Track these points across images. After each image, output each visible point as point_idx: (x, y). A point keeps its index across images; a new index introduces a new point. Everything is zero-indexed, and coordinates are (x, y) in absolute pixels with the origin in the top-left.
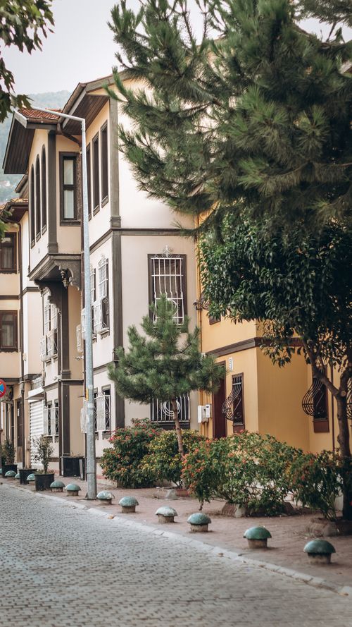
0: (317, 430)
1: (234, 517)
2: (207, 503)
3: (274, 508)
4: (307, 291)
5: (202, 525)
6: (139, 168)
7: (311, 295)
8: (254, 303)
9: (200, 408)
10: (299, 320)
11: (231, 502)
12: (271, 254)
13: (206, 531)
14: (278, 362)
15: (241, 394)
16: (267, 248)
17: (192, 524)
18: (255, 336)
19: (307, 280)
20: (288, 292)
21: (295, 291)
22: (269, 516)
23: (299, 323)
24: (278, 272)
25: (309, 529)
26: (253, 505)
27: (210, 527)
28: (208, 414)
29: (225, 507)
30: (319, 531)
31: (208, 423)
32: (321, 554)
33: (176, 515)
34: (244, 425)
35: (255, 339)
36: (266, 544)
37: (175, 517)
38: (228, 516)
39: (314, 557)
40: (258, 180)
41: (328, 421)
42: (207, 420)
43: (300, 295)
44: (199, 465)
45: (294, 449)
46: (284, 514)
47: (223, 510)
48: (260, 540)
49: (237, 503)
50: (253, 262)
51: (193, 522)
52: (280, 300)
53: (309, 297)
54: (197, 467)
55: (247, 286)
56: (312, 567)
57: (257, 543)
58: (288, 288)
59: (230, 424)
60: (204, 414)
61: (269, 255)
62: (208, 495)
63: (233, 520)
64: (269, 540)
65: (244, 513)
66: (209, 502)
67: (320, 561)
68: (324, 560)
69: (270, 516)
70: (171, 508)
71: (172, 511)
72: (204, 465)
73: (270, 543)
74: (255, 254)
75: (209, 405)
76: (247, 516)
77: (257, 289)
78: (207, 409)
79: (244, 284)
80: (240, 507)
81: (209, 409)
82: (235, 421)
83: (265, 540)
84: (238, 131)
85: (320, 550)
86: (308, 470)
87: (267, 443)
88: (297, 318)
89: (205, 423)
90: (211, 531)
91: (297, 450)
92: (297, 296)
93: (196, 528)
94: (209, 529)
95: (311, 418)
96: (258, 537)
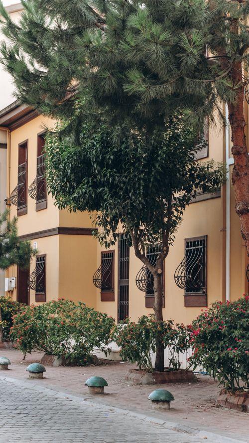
0: (103, 299)
1: (53, 366)
2: (29, 354)
3: (85, 359)
4: (139, 188)
5: (39, 373)
6: (23, 77)
7: (142, 191)
8: (93, 196)
9: (7, 280)
10: (130, 211)
11: (49, 354)
12: (112, 157)
13: (41, 378)
14: (105, 244)
15: (44, 271)
16: (108, 152)
17: (31, 372)
18: (58, 226)
19: (139, 179)
20: (121, 189)
21: (129, 188)
22: (80, 365)
23: (129, 214)
24: (116, 173)
25: (127, 378)
26: (69, 357)
27: (45, 375)
28: (13, 285)
29: (44, 357)
30: (137, 380)
31: (12, 292)
32: (164, 401)
33: (10, 364)
34: (46, 294)
35: (59, 228)
36: (103, 391)
37: (9, 365)
38: (48, 365)
39: (157, 403)
40: (143, 88)
41: (114, 293)
42: (12, 289)
43: (132, 191)
44: (26, 324)
45: (101, 314)
46: (92, 364)
47: (42, 360)
48: (100, 387)
49: (57, 355)
50: (94, 163)
51: (32, 370)
52: (115, 195)
53: (140, 193)
54: (24, 326)
55: (88, 182)
56: (157, 411)
57: (97, 390)
58: (122, 185)
59: (32, 293)
60: (10, 285)
61: (109, 158)
62: (31, 348)
63: (53, 368)
64: (105, 387)
65: (61, 362)
66: (31, 354)
67: (163, 407)
68: (166, 406)
69: (82, 366)
70: (6, 358)
71: (7, 361)
72: (30, 325)
73: (106, 390)
74: (97, 157)
75: (14, 278)
76: (63, 366)
77: (95, 185)
78: (12, 281)
79: (86, 181)
80: (58, 358)
81: (14, 280)
82: (37, 290)
83: (102, 388)
84: (127, 45)
85: (162, 398)
86: (132, 331)
87: (79, 308)
88: (128, 209)
89: (11, 292)
90: (45, 378)
91: (103, 314)
92: (130, 192)
93: (34, 375)
94: (44, 376)
95: (99, 290)
96: (97, 385)
